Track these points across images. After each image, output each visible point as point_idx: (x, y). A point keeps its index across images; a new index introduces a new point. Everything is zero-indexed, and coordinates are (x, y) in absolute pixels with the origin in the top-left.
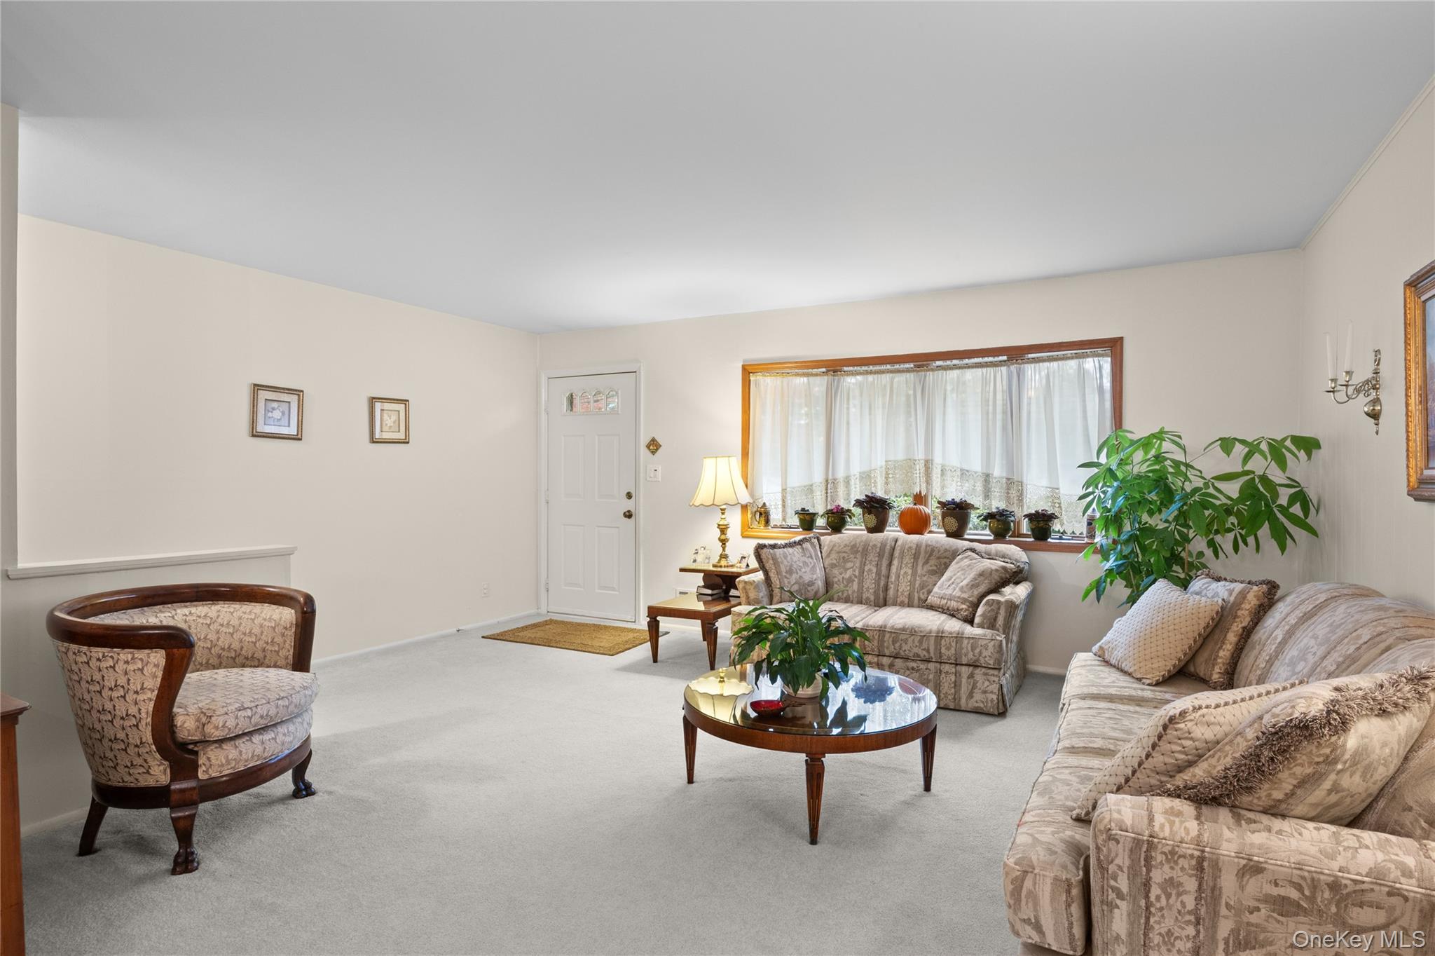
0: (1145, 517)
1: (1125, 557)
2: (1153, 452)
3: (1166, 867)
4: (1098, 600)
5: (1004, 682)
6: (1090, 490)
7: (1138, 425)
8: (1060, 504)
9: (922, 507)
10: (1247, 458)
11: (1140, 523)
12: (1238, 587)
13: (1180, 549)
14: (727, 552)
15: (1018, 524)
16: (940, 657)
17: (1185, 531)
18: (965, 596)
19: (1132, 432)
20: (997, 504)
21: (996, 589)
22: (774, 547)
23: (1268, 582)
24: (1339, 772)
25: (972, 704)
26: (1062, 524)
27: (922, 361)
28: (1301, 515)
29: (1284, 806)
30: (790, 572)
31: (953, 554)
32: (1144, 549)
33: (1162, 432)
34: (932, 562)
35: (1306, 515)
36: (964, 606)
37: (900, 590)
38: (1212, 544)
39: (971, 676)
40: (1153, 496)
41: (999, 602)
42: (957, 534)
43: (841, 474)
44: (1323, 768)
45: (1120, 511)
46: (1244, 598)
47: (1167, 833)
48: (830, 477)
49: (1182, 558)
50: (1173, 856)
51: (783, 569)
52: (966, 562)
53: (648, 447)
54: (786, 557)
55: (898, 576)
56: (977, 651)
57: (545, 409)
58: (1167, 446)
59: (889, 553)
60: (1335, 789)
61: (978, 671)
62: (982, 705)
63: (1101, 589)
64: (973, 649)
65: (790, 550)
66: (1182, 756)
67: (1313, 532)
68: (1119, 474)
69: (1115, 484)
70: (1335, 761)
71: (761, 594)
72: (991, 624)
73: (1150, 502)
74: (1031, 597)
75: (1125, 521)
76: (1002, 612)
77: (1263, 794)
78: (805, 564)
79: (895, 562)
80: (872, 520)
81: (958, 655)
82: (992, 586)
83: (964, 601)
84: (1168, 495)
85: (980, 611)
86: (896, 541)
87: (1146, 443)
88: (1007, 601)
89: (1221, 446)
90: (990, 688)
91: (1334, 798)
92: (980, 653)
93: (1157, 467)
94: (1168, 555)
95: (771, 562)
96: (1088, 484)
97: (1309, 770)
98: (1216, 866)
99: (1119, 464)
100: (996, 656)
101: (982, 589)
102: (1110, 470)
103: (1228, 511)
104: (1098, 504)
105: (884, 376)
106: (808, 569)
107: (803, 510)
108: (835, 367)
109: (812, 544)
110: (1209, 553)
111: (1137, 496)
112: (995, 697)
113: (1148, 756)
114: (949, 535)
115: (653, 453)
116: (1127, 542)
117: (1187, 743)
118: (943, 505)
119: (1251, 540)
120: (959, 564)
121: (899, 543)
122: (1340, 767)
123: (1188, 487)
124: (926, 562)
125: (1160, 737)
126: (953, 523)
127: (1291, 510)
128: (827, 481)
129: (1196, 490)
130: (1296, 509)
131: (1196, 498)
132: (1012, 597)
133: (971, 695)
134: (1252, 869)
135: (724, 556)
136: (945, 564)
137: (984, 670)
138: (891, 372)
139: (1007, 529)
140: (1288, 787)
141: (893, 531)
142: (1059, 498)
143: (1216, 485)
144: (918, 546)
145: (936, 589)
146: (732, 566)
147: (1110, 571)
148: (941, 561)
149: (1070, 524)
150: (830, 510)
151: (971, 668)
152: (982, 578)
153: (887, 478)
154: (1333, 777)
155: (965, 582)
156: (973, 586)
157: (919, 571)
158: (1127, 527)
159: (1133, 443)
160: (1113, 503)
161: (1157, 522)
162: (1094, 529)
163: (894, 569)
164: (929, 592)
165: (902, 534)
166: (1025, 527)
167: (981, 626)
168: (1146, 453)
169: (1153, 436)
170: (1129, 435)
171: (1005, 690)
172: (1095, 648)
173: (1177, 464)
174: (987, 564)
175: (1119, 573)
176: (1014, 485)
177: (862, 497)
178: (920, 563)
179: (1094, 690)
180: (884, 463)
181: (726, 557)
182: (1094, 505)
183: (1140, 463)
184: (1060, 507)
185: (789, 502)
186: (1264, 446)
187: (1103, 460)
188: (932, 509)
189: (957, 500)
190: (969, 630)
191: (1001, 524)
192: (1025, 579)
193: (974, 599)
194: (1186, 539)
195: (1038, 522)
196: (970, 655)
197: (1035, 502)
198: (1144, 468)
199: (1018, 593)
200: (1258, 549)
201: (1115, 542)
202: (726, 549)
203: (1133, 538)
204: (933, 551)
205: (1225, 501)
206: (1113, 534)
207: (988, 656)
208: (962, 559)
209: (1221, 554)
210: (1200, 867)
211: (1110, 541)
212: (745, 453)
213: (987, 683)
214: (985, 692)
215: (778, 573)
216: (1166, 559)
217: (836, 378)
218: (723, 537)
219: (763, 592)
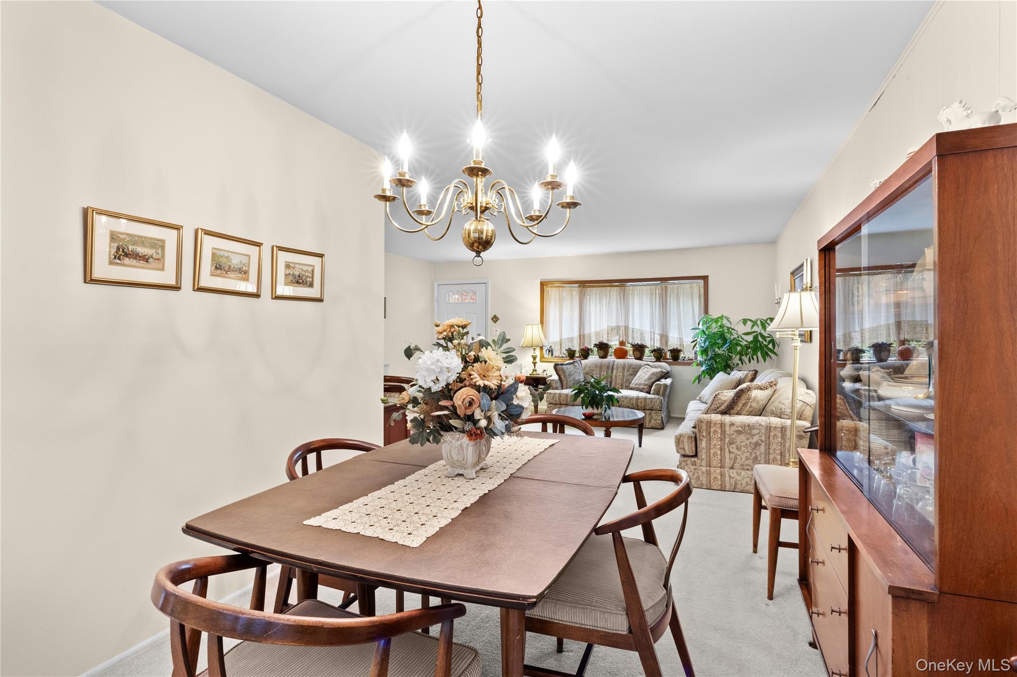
0: (717, 350)
1: (709, 366)
2: (719, 324)
3: (714, 427)
4: (699, 383)
5: (663, 416)
6: (695, 339)
7: (714, 313)
8: (683, 345)
9: (624, 347)
10: (753, 326)
11: (714, 352)
12: (746, 372)
13: (730, 362)
14: (536, 368)
15: (666, 354)
16: (638, 407)
17: (731, 354)
18: (646, 383)
19: (711, 316)
20: (657, 345)
21: (658, 380)
22: (562, 365)
23: (755, 370)
24: (751, 402)
25: (651, 425)
26: (684, 354)
27: (622, 282)
28: (772, 348)
29: (740, 412)
30: (570, 375)
31: (640, 367)
32: (716, 362)
33: (722, 316)
34: (631, 370)
35: (774, 348)
36: (646, 387)
37: (617, 382)
38: (741, 359)
39: (650, 414)
40: (720, 341)
41: (660, 384)
42: (640, 358)
43: (586, 332)
44: (747, 401)
45: (707, 347)
46: (747, 376)
47: (714, 419)
48: (582, 333)
49: (730, 366)
50: (715, 424)
51: (567, 374)
52: (646, 369)
53: (492, 319)
54: (568, 369)
55: (616, 377)
56: (653, 403)
57: (437, 301)
58: (725, 322)
59: (611, 367)
60: (751, 407)
61: (653, 412)
62: (654, 425)
63: (700, 379)
64: (651, 403)
65: (569, 366)
66: (718, 405)
67: (776, 355)
68: (707, 333)
69: (705, 336)
70: (750, 399)
71: (558, 385)
72: (658, 394)
73: (718, 344)
74: (672, 383)
75: (710, 351)
76: (662, 388)
77: (735, 409)
78: (576, 372)
79: (615, 371)
80: (602, 353)
81: (645, 406)
82: (657, 379)
83: (646, 385)
84: (725, 340)
85: (653, 388)
86: (614, 362)
87: (716, 321)
88: (664, 384)
89: (743, 322)
90: (658, 418)
91: (751, 409)
92: (654, 404)
93: (721, 330)
94: (725, 364)
95: (561, 371)
96: (694, 337)
97: (744, 402)
98: (725, 425)
99: (706, 329)
100: (660, 405)
101: (653, 380)
102: (703, 331)
103: (748, 348)
104: (699, 345)
105: (606, 288)
106: (577, 374)
107: (569, 349)
108: (584, 284)
109: (578, 363)
110: (740, 363)
111: (713, 341)
112: (660, 421)
113: (711, 406)
114: (636, 359)
115: (495, 322)
116: (710, 359)
117: (720, 401)
118: (633, 346)
119: (755, 357)
120: (644, 370)
121: (615, 363)
122: (751, 400)
123: (732, 338)
124: (628, 370)
125: (713, 400)
126: (638, 354)
127: (769, 346)
128: (580, 335)
129: (734, 339)
130: (770, 346)
131: (734, 342)
132: (665, 383)
133: (650, 422)
134: (732, 424)
135: (535, 370)
136: (636, 371)
137: (655, 411)
138: (610, 286)
139: (661, 356)
140: (740, 406)
141: (611, 358)
142: (683, 343)
143: (743, 337)
144: (624, 364)
145: (633, 381)
146: (539, 374)
147: (704, 371)
148: (635, 370)
149: (687, 353)
150: (582, 349)
151: (650, 411)
152: (653, 376)
153: (608, 334)
154: (750, 403)
155: (646, 378)
156: (649, 379)
157: (626, 374)
158: (710, 353)
159: (712, 320)
160: (704, 345)
161: (720, 352)
162: (697, 356)
163: (614, 373)
164: (630, 383)
165: (615, 359)
166: (668, 355)
167: (653, 394)
168: (716, 324)
169: (719, 318)
170: (710, 317)
171: (663, 419)
172: (698, 398)
173: (728, 328)
174: (655, 370)
175: (707, 373)
176: (664, 337)
177: (597, 343)
178: (626, 370)
179: (698, 409)
180: (606, 327)
181: (536, 371)
182: (697, 346)
183: (715, 328)
184: (683, 346)
185: (563, 345)
186: (759, 322)
187: (701, 326)
188: (629, 348)
189: (640, 344)
190: (649, 396)
191: (659, 355)
192: (669, 377)
193: (651, 384)
194: (731, 357)
195: (674, 353)
196: (650, 405)
197: (673, 343)
198: (716, 330)
199: (668, 381)
200: (758, 362)
201: (705, 360)
202: (536, 367)
203: (712, 358)
204: (631, 366)
205: (746, 343)
206: (705, 357)
207: (657, 405)
208: (644, 368)
209: (744, 364)
210: (721, 426)
211: (704, 360)
212: (542, 322)
213: (657, 416)
214: (656, 420)
215: (565, 376)
216: (724, 366)
217: (584, 289)
218: (534, 361)
219: (559, 384)
